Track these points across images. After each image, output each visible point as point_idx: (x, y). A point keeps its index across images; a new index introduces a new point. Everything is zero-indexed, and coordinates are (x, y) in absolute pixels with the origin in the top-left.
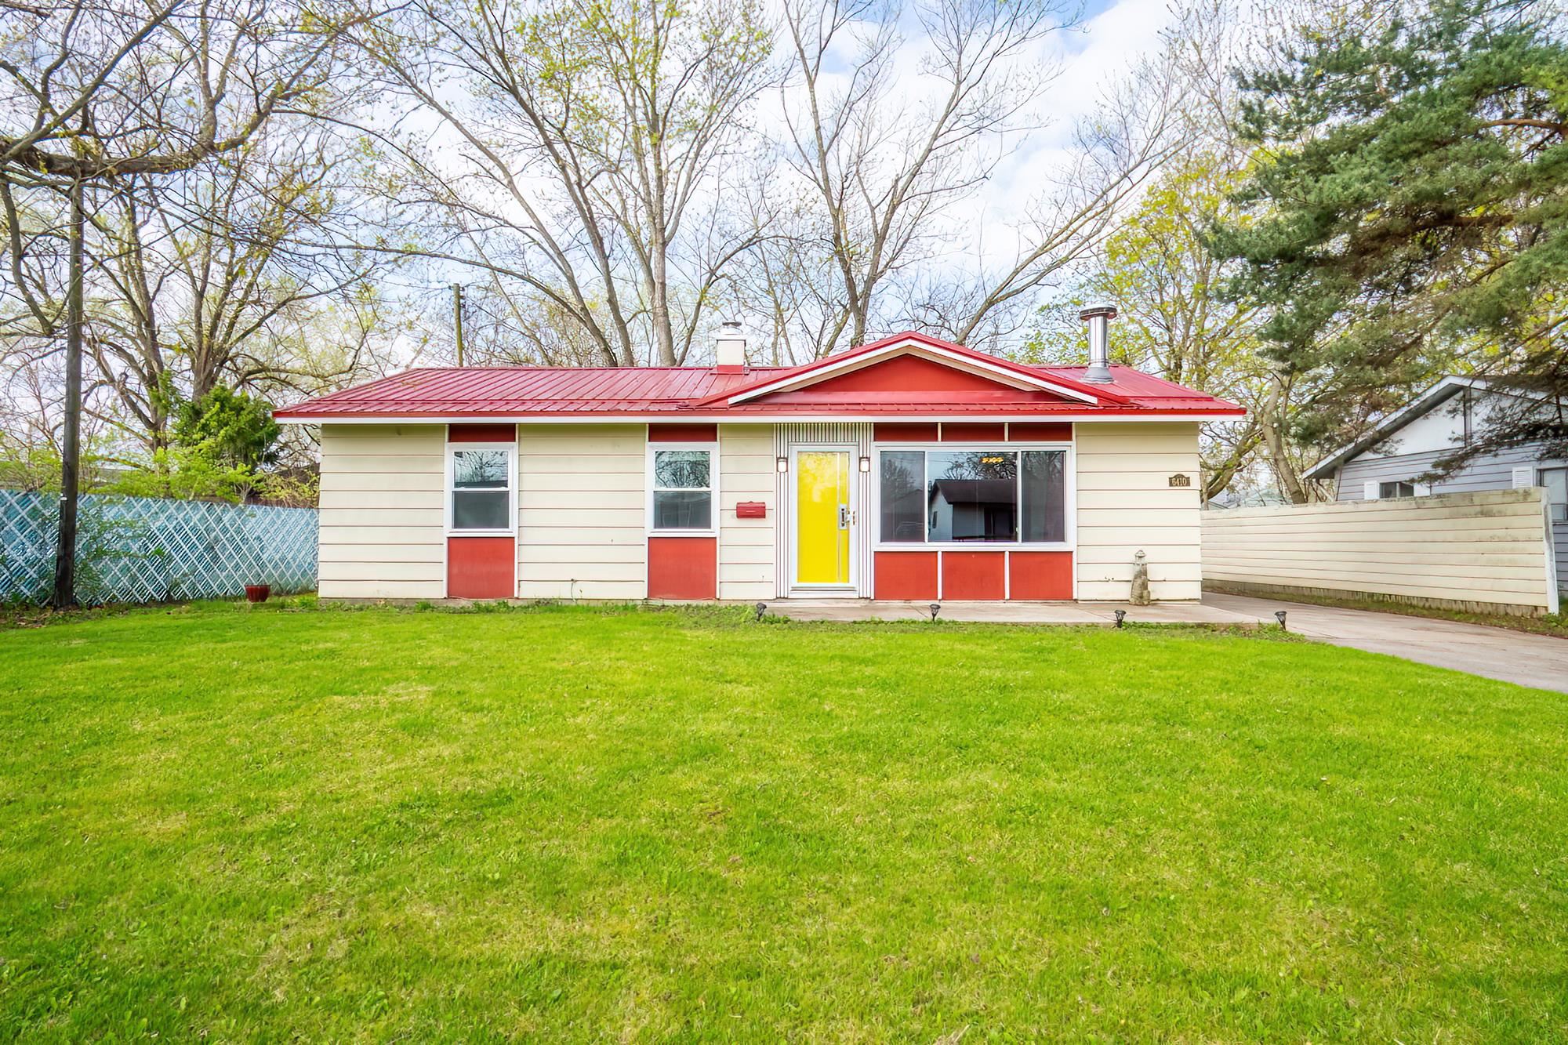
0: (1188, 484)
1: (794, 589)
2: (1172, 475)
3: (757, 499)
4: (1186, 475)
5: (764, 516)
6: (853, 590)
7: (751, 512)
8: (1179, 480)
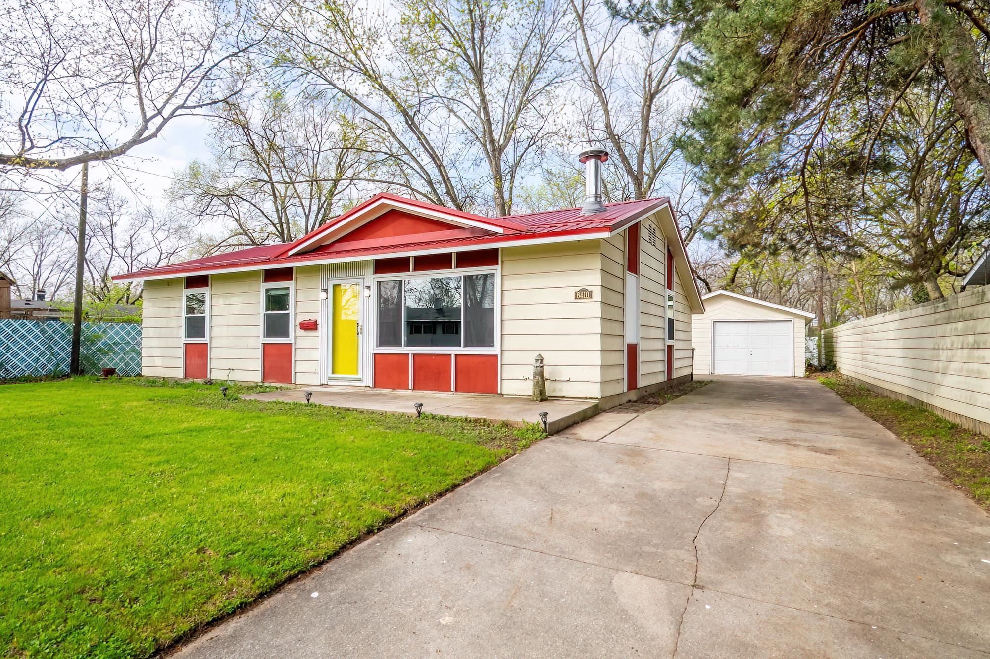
0: (591, 297)
1: (330, 378)
2: (578, 289)
3: (313, 317)
4: (589, 289)
5: (316, 329)
6: (360, 380)
7: (310, 326)
8: (584, 294)
